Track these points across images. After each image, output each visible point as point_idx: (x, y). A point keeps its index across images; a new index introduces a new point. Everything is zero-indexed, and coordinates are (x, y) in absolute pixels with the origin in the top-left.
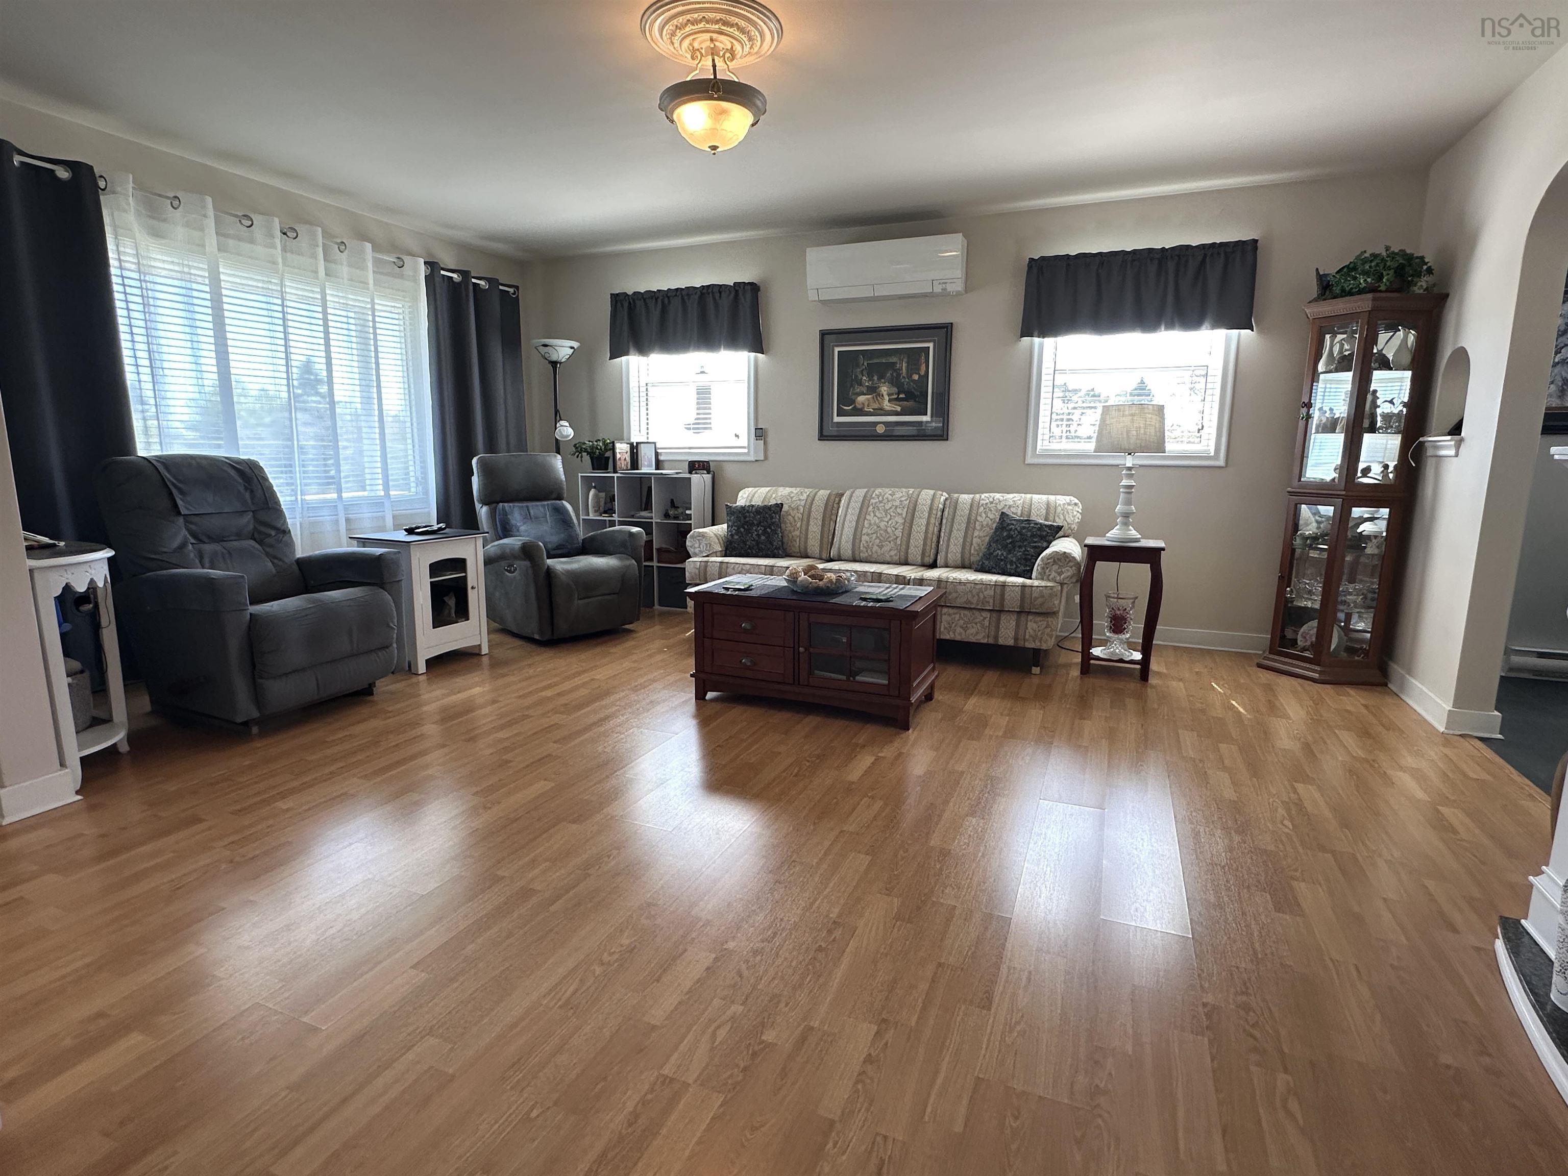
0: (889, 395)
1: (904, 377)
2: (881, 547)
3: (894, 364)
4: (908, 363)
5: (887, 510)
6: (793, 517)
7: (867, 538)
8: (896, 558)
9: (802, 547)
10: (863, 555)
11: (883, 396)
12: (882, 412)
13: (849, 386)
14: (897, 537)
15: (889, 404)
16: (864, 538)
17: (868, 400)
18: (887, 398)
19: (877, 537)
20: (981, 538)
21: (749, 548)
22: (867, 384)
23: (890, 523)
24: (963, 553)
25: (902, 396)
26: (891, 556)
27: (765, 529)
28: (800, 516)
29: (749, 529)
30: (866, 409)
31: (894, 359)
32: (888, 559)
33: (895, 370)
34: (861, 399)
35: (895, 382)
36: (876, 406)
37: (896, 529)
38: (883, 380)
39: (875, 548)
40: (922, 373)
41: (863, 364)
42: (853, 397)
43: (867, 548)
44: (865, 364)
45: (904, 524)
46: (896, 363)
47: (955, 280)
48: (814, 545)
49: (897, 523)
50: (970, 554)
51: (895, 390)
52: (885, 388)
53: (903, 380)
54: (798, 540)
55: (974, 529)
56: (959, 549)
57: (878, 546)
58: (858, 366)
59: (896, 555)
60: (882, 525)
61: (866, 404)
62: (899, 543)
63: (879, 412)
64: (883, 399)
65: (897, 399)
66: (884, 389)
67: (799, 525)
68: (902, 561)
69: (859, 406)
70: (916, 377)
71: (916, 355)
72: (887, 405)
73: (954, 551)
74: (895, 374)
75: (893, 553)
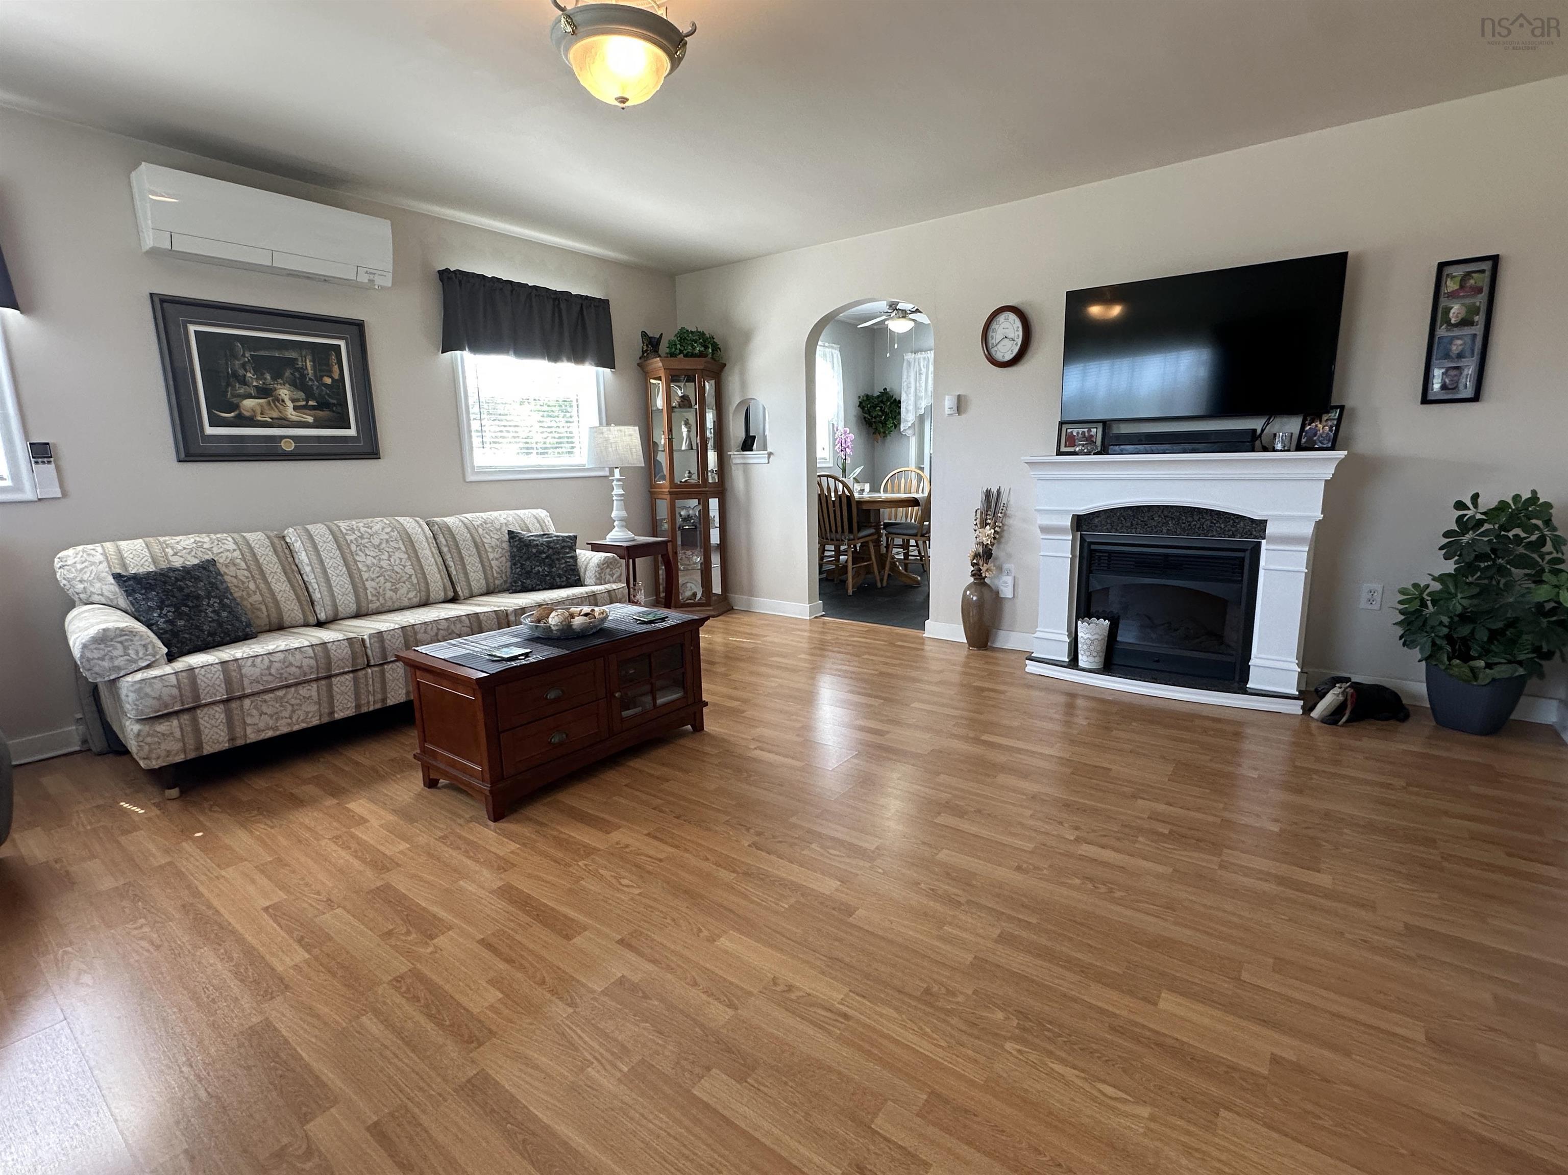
0: (293, 401)
1: (310, 379)
2: (395, 591)
3: (294, 361)
4: (313, 361)
5: (378, 546)
6: (236, 577)
7: (373, 584)
8: (416, 601)
9: (274, 615)
10: (372, 606)
11: (283, 401)
12: (287, 423)
13: (224, 384)
14: (411, 576)
15: (294, 413)
16: (369, 584)
17: (261, 405)
18: (290, 405)
19: (386, 581)
20: (498, 560)
21: (210, 634)
22: (255, 384)
23: (392, 560)
24: (486, 578)
25: (311, 403)
26: (410, 599)
27: (221, 601)
28: (246, 573)
29: (197, 606)
30: (260, 418)
31: (292, 354)
32: (406, 603)
33: (297, 370)
34: (248, 403)
35: (300, 383)
36: (275, 414)
37: (404, 567)
38: (280, 381)
39: (389, 594)
40: (336, 376)
41: (244, 355)
42: (235, 400)
43: (377, 595)
44: (247, 355)
45: (409, 558)
46: (296, 359)
47: (385, 273)
48: (291, 609)
49: (401, 559)
50: (495, 579)
51: (301, 395)
52: (286, 392)
53: (310, 383)
54: (264, 608)
55: (486, 552)
56: (481, 575)
57: (391, 590)
58: (234, 356)
59: (416, 596)
60: (384, 564)
61: (259, 411)
62: (415, 581)
63: (281, 422)
64: (285, 406)
65: (306, 407)
66: (284, 393)
67: (252, 586)
68: (423, 602)
69: (247, 414)
70: (328, 381)
71: (324, 355)
72: (291, 413)
73: (477, 579)
74: (297, 374)
75: (411, 595)
